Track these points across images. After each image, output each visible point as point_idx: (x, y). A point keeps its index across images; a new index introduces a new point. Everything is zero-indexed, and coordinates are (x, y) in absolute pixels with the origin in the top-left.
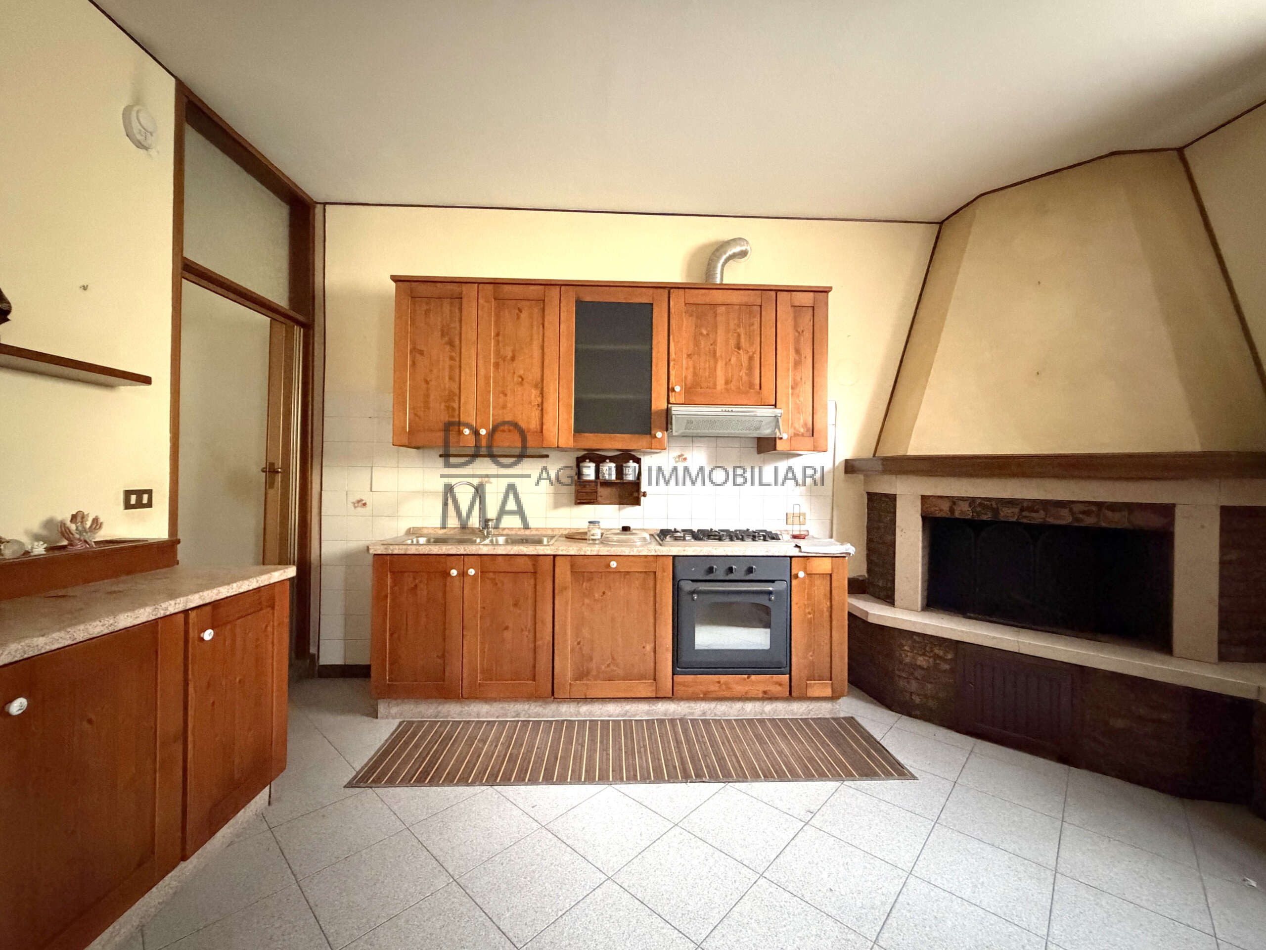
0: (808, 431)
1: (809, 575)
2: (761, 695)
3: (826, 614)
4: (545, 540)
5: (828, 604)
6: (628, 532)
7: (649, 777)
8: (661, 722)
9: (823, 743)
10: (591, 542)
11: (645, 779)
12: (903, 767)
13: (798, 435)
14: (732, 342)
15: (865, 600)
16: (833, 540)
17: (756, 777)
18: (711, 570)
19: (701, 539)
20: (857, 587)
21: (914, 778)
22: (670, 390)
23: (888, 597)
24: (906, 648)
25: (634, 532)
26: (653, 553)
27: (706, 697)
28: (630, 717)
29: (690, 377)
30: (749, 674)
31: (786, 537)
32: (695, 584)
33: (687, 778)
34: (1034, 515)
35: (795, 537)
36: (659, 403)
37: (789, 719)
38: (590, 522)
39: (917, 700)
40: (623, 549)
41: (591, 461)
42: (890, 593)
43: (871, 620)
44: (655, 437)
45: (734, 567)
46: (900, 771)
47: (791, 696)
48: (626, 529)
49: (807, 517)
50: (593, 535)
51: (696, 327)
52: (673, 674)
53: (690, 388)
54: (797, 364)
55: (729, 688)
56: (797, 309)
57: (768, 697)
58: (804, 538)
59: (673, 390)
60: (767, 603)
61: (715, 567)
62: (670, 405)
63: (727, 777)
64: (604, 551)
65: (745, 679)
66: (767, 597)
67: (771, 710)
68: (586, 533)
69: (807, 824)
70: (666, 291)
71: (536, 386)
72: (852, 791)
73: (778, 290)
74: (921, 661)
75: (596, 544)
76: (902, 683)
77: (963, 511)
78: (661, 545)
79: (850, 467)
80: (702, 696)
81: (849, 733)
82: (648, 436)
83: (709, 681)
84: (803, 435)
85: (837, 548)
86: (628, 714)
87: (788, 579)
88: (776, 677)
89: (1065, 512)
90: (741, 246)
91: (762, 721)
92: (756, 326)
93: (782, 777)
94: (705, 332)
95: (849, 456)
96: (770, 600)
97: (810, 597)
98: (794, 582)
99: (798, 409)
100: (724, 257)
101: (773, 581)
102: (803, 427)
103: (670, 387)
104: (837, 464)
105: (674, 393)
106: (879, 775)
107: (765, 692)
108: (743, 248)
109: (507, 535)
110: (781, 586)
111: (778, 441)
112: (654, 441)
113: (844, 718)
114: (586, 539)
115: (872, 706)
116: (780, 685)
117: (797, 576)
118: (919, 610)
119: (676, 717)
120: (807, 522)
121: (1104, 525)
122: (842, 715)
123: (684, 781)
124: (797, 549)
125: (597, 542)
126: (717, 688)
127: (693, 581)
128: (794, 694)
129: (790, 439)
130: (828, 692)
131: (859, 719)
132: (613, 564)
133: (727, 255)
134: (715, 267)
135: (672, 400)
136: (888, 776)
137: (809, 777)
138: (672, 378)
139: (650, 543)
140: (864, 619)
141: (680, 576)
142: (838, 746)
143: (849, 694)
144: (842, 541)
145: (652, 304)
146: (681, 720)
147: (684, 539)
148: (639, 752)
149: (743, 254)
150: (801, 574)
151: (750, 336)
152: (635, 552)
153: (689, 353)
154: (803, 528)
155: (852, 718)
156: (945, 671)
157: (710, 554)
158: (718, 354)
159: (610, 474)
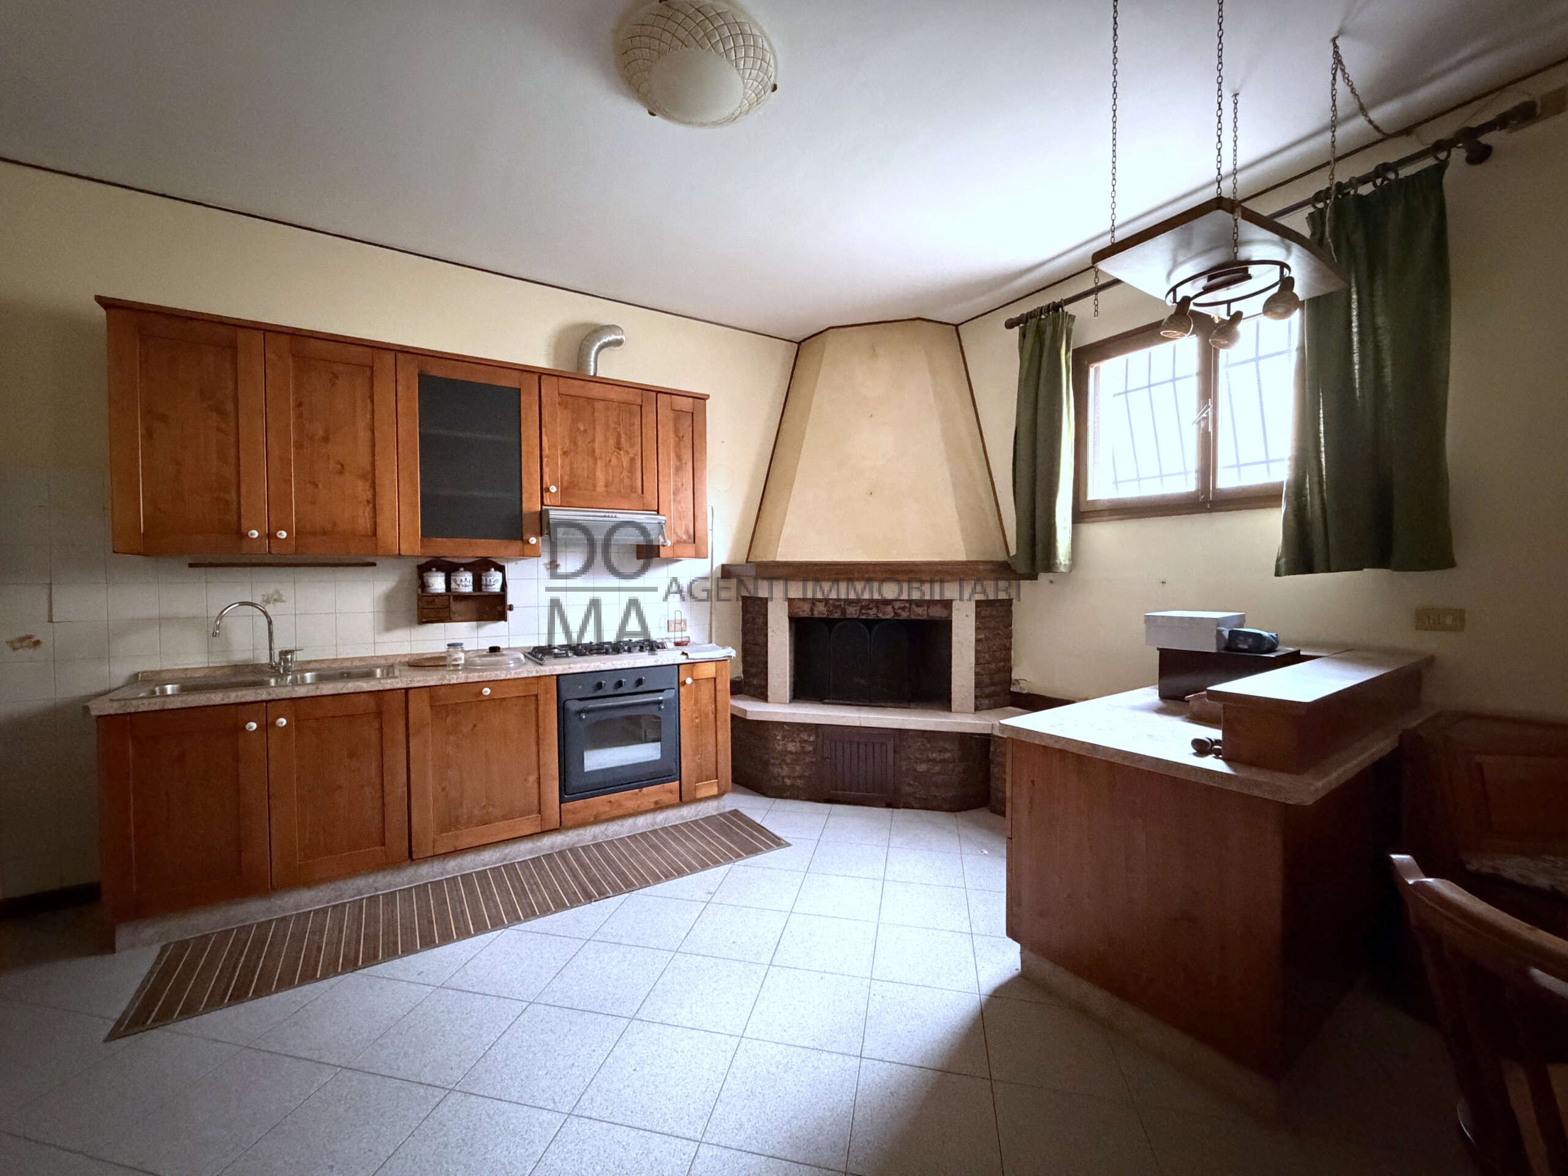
0: (689, 538)
1: (695, 680)
2: (652, 806)
3: (712, 716)
4: (378, 672)
5: (713, 706)
6: (498, 653)
7: (549, 909)
8: (549, 857)
9: (713, 837)
10: (451, 668)
11: (546, 911)
12: (779, 839)
13: (681, 542)
14: (612, 442)
15: (744, 700)
16: (714, 644)
17: (657, 880)
18: (599, 686)
19: (584, 655)
20: (738, 688)
21: (789, 845)
22: (544, 490)
23: (762, 695)
24: (778, 738)
25: (504, 652)
26: (534, 674)
27: (597, 820)
28: (510, 860)
29: (566, 478)
30: (640, 787)
31: (670, 645)
32: (581, 702)
33: (589, 898)
34: (870, 612)
35: (677, 644)
36: (531, 504)
37: (680, 824)
38: (449, 645)
39: (788, 782)
40: (498, 672)
41: (439, 569)
42: (763, 690)
43: (750, 717)
44: (528, 543)
45: (624, 680)
46: (778, 842)
47: (681, 802)
48: (494, 650)
49: (688, 623)
50: (455, 660)
51: (573, 420)
52: (561, 803)
53: (567, 488)
54: (678, 469)
55: (620, 805)
56: (678, 414)
57: (659, 807)
58: (686, 645)
59: (548, 490)
60: (658, 714)
61: (603, 682)
62: (544, 507)
63: (630, 887)
64: (474, 677)
65: (636, 794)
66: (656, 707)
67: (663, 819)
68: (444, 658)
69: (708, 903)
70: (536, 377)
71: (364, 477)
72: (742, 868)
73: (659, 392)
74: (791, 747)
75: (459, 670)
76: (776, 770)
77: (821, 610)
78: (541, 665)
79: (726, 572)
80: (592, 819)
81: (733, 823)
82: (520, 543)
83: (600, 803)
84: (685, 542)
85: (720, 653)
86: (509, 857)
87: (676, 686)
88: (668, 786)
89: (889, 609)
90: (615, 334)
91: (654, 832)
92: (637, 427)
93: (681, 873)
94: (582, 428)
95: (724, 562)
96: (660, 709)
97: (697, 702)
98: (682, 689)
99: (681, 516)
100: (598, 344)
101: (662, 691)
102: (685, 534)
103: (544, 486)
104: (714, 568)
105: (548, 494)
106: (761, 850)
107: (656, 803)
108: (619, 337)
109: (318, 670)
110: (669, 695)
111: (661, 548)
112: (526, 546)
113: (729, 812)
114: (445, 665)
115: (752, 797)
116: (671, 792)
117: (684, 683)
118: (788, 701)
119: (564, 848)
120: (688, 628)
121: (913, 617)
122: (728, 809)
123: (589, 901)
124: (685, 657)
125: (460, 668)
126: (607, 809)
127: (580, 699)
128: (684, 797)
129: (673, 545)
130: (714, 791)
131: (741, 810)
132: (487, 691)
133: (602, 342)
134: (588, 354)
135: (547, 501)
136: (769, 848)
137: (705, 866)
138: (546, 478)
139: (525, 664)
140: (743, 717)
141: (565, 695)
142: (727, 836)
143: (734, 791)
144: (723, 645)
145: (520, 390)
146: (571, 850)
147: (567, 656)
148: (532, 891)
149: (619, 343)
150: (689, 681)
151: (630, 437)
152: (512, 675)
153: (565, 449)
154: (685, 634)
155: (736, 810)
156: (809, 752)
157: (598, 669)
158: (597, 454)
159: (466, 586)
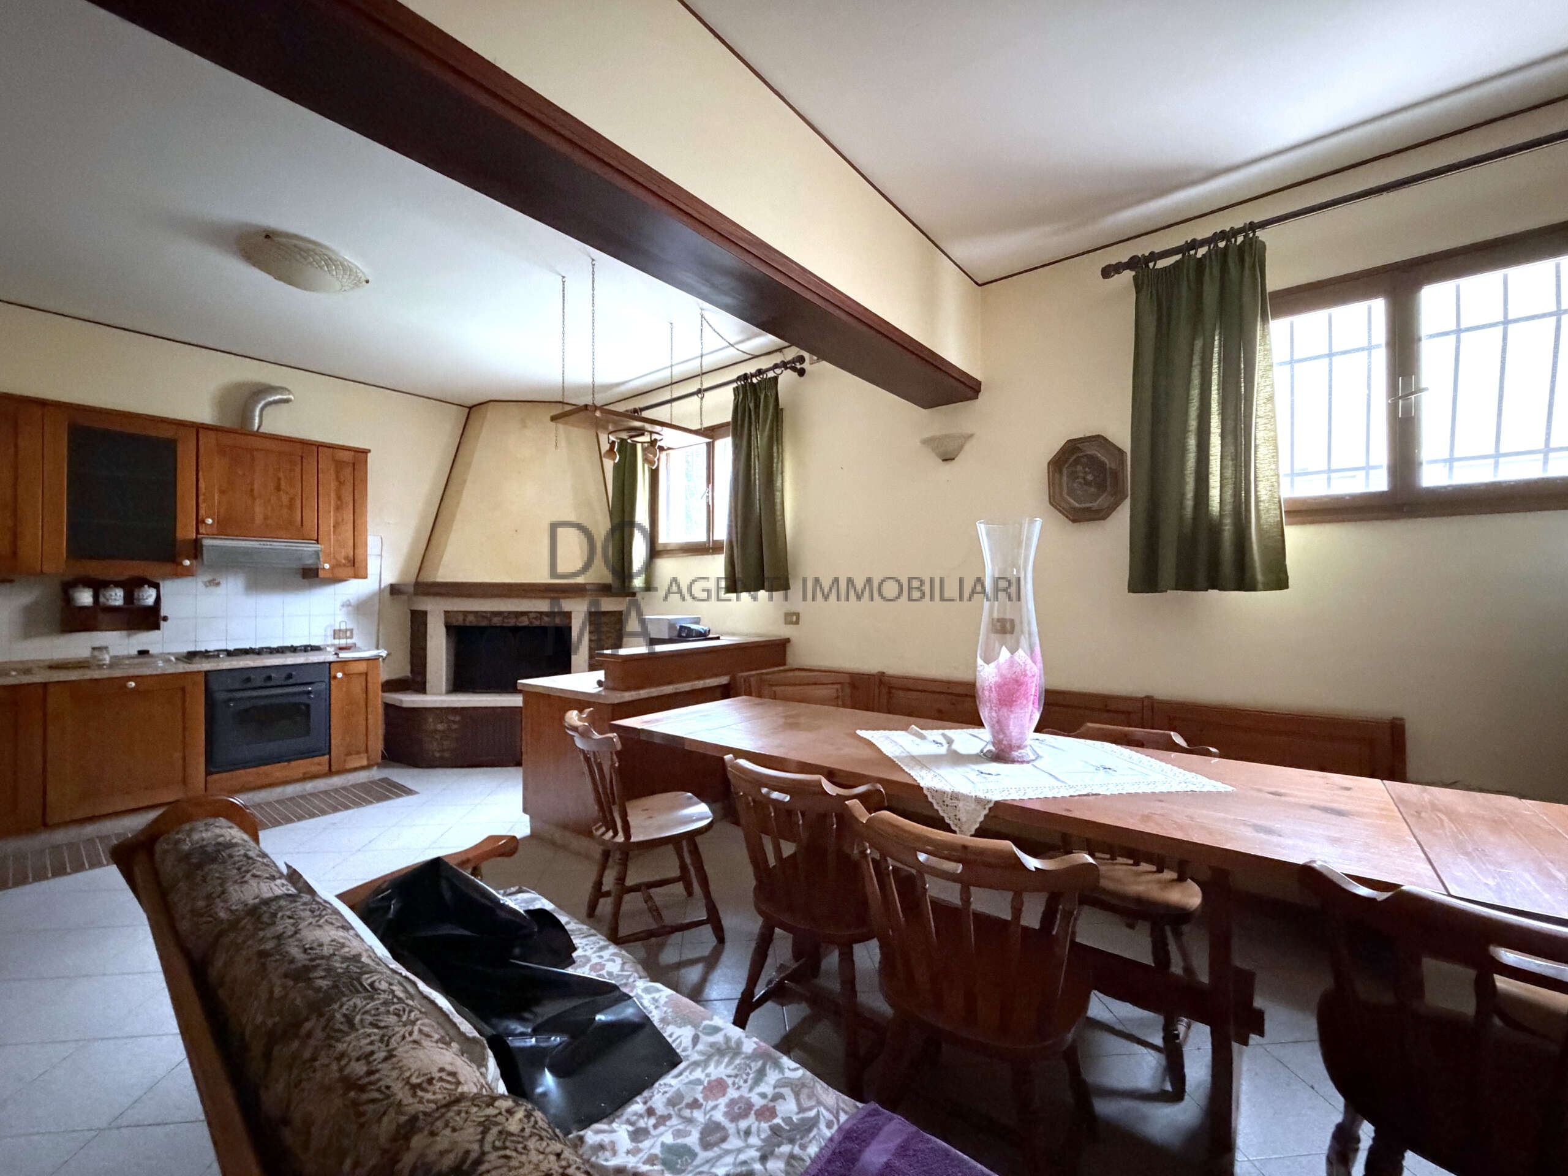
0: (348, 561)
1: (346, 675)
2: (301, 777)
3: (363, 702)
5: (364, 698)
6: (147, 656)
9: (354, 794)
10: (95, 667)
12: (410, 791)
13: (340, 566)
14: (272, 486)
15: (400, 693)
16: (371, 647)
17: (290, 821)
18: (249, 680)
19: (237, 656)
21: (417, 793)
22: (199, 521)
23: (420, 689)
24: (430, 720)
25: (154, 655)
26: (183, 670)
27: (244, 789)
29: (223, 512)
31: (329, 649)
32: (230, 693)
34: (510, 621)
35: (338, 648)
36: (186, 531)
37: (330, 791)
38: (94, 649)
40: (145, 670)
41: (86, 586)
42: (422, 686)
44: (181, 564)
45: (274, 675)
47: (330, 773)
48: (143, 653)
49: (355, 632)
50: (100, 661)
51: (231, 466)
52: (208, 773)
53: (224, 521)
54: (338, 507)
55: (268, 775)
56: (339, 465)
57: (307, 777)
58: (346, 649)
59: (203, 522)
61: (253, 676)
62: (199, 536)
64: (117, 673)
65: (285, 766)
66: (306, 696)
67: (313, 786)
68: (88, 659)
69: (329, 828)
70: (194, 430)
71: (5, 508)
72: (369, 809)
73: (321, 446)
75: (103, 669)
76: (427, 746)
77: (471, 620)
78: (189, 664)
79: (394, 590)
80: (239, 788)
81: (379, 785)
82: (171, 564)
83: (247, 774)
84: (344, 565)
85: (372, 653)
87: (327, 680)
88: (316, 759)
89: (525, 618)
90: (281, 394)
91: (302, 796)
92: (297, 473)
95: (393, 581)
96: (310, 698)
97: (347, 692)
98: (333, 682)
99: (340, 545)
100: (263, 403)
101: (312, 683)
102: (344, 559)
103: (200, 518)
104: (382, 586)
105: (204, 525)
106: (392, 798)
107: (304, 774)
108: (287, 396)
110: (320, 686)
111: (320, 570)
112: (180, 567)
113: (380, 780)
114: (89, 665)
115: (405, 769)
116: (320, 764)
117: (335, 677)
118: (444, 692)
120: (355, 636)
124: (336, 656)
125: (105, 667)
126: (255, 779)
127: (228, 691)
128: (333, 769)
129: (332, 568)
130: (365, 763)
131: (390, 778)
132: (132, 684)
133: (267, 400)
134: (253, 411)
135: (202, 530)
137: (336, 811)
138: (202, 512)
139: (176, 663)
140: (398, 705)
141: (214, 688)
142: (367, 793)
143: (384, 764)
145: (176, 440)
147: (218, 658)
150: (339, 675)
151: (290, 480)
152: (159, 672)
153: (222, 489)
154: (349, 641)
155: (385, 778)
156: (456, 729)
157: (249, 666)
158: (256, 492)
159: (115, 600)
